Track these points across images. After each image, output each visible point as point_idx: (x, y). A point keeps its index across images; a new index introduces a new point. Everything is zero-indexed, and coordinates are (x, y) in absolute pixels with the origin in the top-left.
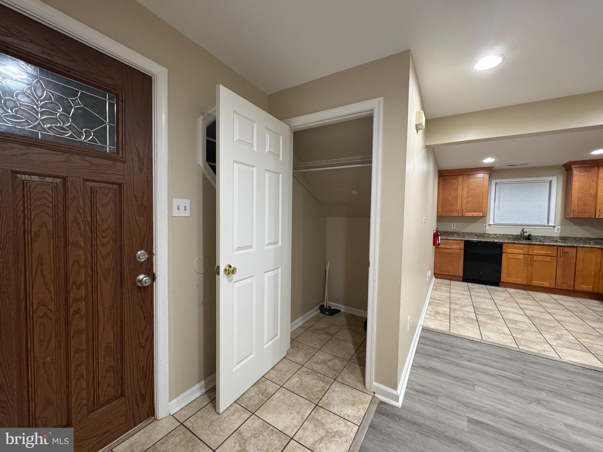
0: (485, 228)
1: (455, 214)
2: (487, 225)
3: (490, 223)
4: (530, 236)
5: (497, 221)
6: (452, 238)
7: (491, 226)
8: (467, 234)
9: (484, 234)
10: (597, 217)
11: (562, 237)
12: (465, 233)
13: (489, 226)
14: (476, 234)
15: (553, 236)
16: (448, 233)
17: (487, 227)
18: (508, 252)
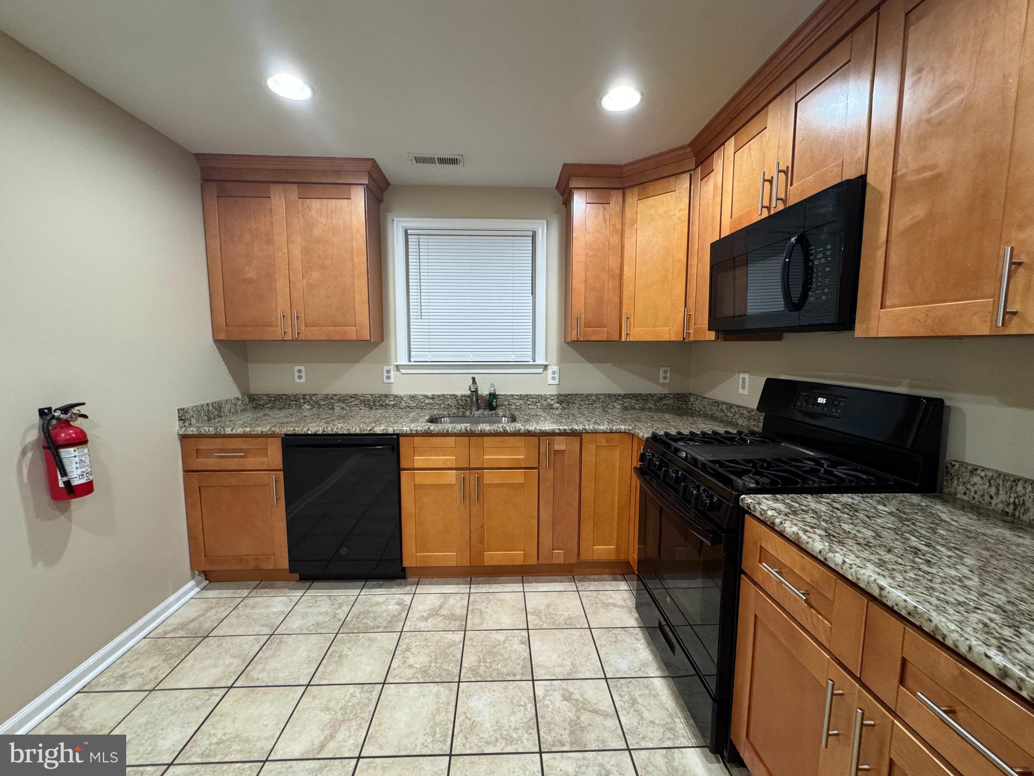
0: (388, 378)
1: (274, 332)
3: (399, 362)
5: (416, 356)
7: (403, 371)
8: (339, 401)
9: (386, 396)
10: (623, 339)
11: (560, 395)
12: (332, 398)
13: (398, 372)
14: (363, 398)
15: (543, 394)
16: (282, 398)
17: (392, 374)
18: (416, 466)
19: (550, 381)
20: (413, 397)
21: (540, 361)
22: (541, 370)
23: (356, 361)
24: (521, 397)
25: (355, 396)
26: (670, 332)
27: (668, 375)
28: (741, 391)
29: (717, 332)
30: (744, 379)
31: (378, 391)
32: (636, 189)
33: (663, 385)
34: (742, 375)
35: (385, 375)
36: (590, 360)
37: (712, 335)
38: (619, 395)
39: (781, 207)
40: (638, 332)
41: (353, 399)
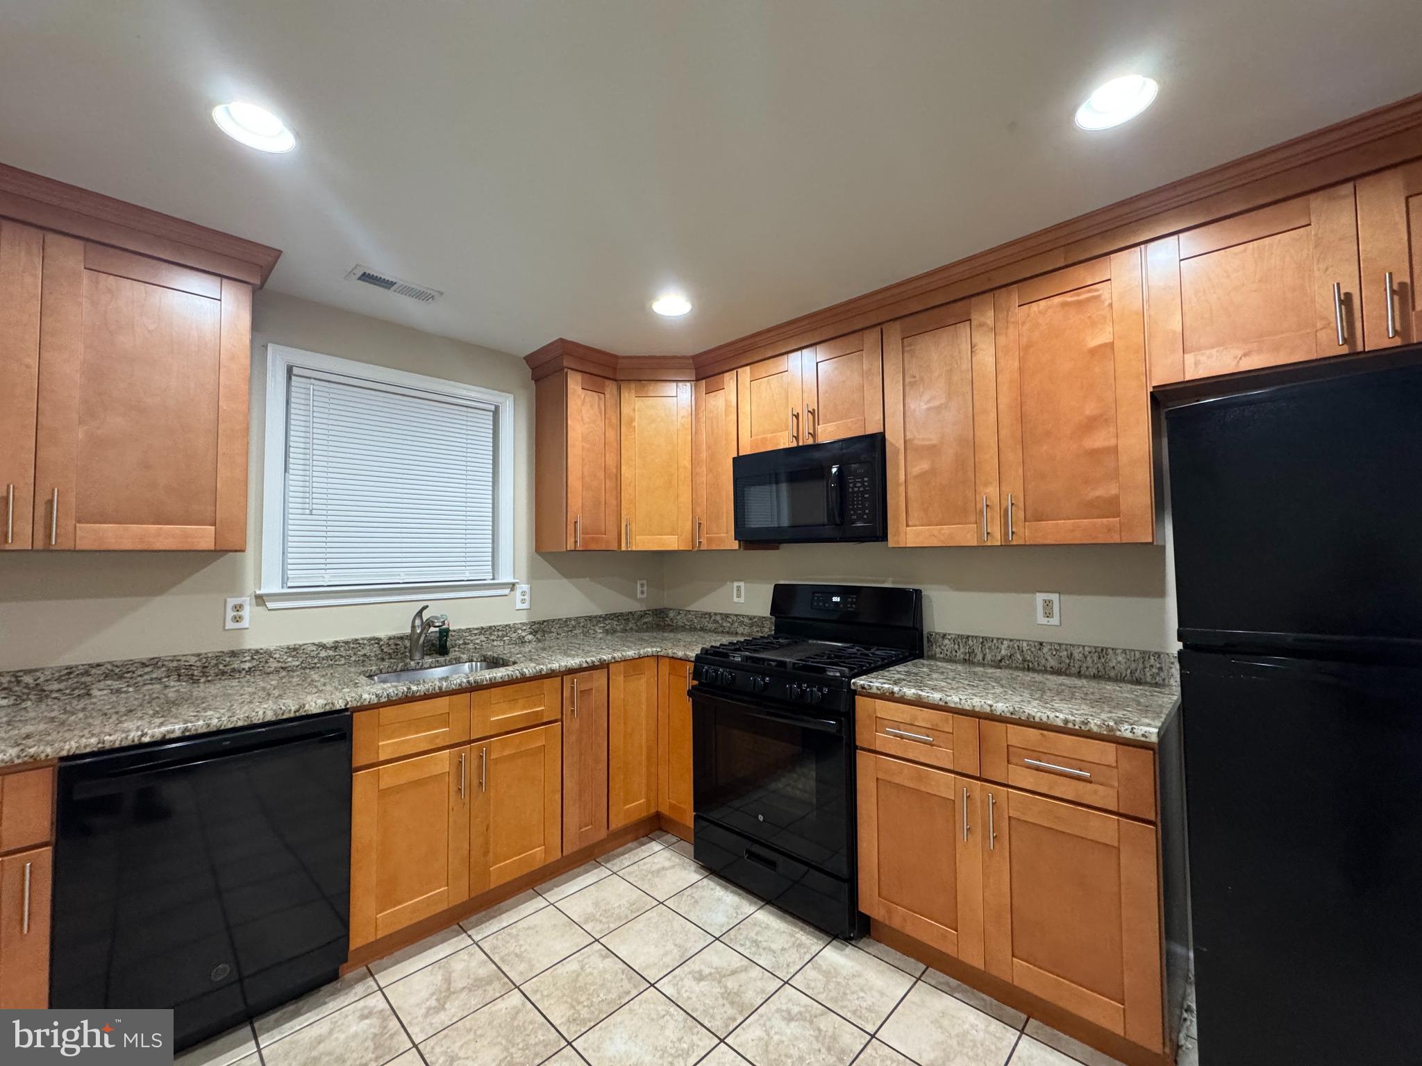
0: (237, 619)
2: (247, 601)
3: (263, 591)
5: (298, 578)
7: (270, 605)
9: (233, 654)
10: (623, 548)
11: (534, 623)
12: (86, 673)
13: (260, 609)
14: (175, 664)
15: (511, 623)
17: (246, 613)
18: (382, 758)
19: (519, 606)
20: (294, 650)
21: (505, 577)
22: (506, 591)
23: (160, 590)
24: (482, 631)
25: (155, 663)
28: (736, 600)
29: (740, 541)
30: (739, 588)
31: (212, 645)
32: (633, 385)
33: (641, 600)
34: (736, 584)
36: (567, 575)
37: (735, 545)
38: (600, 617)
39: (810, 441)
40: (643, 542)
41: (147, 670)
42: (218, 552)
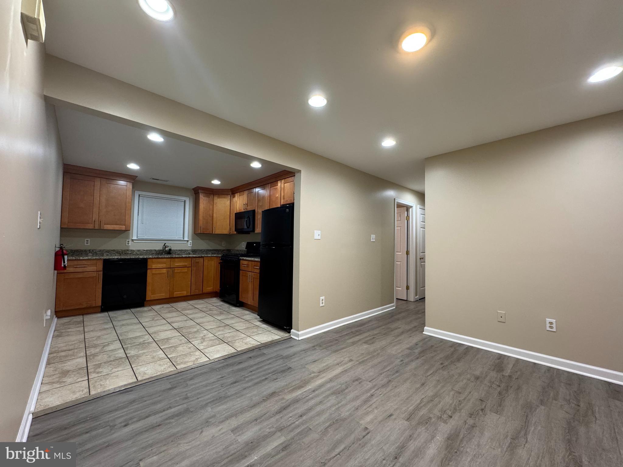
0: (128, 244)
1: (91, 226)
2: (130, 240)
3: (133, 239)
4: (170, 250)
5: (140, 237)
6: (86, 258)
7: (134, 242)
8: (106, 252)
9: (127, 250)
10: (213, 233)
11: (193, 250)
12: (103, 251)
13: (133, 242)
15: (187, 249)
16: (78, 251)
17: (130, 243)
18: (153, 268)
20: (139, 251)
21: (186, 239)
22: (186, 242)
23: (115, 237)
24: (179, 250)
25: (114, 250)
26: (226, 232)
27: (225, 244)
29: (237, 232)
30: (243, 243)
31: (124, 248)
32: (217, 195)
35: (127, 243)
36: (202, 239)
37: (235, 233)
39: (246, 210)
40: (218, 231)
42: (126, 231)
